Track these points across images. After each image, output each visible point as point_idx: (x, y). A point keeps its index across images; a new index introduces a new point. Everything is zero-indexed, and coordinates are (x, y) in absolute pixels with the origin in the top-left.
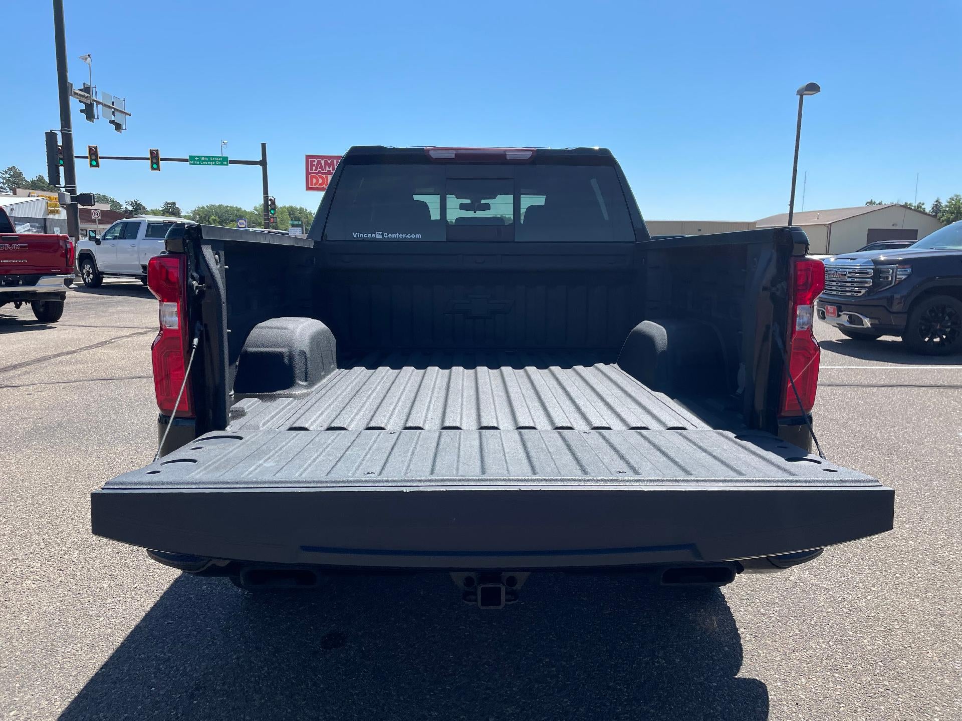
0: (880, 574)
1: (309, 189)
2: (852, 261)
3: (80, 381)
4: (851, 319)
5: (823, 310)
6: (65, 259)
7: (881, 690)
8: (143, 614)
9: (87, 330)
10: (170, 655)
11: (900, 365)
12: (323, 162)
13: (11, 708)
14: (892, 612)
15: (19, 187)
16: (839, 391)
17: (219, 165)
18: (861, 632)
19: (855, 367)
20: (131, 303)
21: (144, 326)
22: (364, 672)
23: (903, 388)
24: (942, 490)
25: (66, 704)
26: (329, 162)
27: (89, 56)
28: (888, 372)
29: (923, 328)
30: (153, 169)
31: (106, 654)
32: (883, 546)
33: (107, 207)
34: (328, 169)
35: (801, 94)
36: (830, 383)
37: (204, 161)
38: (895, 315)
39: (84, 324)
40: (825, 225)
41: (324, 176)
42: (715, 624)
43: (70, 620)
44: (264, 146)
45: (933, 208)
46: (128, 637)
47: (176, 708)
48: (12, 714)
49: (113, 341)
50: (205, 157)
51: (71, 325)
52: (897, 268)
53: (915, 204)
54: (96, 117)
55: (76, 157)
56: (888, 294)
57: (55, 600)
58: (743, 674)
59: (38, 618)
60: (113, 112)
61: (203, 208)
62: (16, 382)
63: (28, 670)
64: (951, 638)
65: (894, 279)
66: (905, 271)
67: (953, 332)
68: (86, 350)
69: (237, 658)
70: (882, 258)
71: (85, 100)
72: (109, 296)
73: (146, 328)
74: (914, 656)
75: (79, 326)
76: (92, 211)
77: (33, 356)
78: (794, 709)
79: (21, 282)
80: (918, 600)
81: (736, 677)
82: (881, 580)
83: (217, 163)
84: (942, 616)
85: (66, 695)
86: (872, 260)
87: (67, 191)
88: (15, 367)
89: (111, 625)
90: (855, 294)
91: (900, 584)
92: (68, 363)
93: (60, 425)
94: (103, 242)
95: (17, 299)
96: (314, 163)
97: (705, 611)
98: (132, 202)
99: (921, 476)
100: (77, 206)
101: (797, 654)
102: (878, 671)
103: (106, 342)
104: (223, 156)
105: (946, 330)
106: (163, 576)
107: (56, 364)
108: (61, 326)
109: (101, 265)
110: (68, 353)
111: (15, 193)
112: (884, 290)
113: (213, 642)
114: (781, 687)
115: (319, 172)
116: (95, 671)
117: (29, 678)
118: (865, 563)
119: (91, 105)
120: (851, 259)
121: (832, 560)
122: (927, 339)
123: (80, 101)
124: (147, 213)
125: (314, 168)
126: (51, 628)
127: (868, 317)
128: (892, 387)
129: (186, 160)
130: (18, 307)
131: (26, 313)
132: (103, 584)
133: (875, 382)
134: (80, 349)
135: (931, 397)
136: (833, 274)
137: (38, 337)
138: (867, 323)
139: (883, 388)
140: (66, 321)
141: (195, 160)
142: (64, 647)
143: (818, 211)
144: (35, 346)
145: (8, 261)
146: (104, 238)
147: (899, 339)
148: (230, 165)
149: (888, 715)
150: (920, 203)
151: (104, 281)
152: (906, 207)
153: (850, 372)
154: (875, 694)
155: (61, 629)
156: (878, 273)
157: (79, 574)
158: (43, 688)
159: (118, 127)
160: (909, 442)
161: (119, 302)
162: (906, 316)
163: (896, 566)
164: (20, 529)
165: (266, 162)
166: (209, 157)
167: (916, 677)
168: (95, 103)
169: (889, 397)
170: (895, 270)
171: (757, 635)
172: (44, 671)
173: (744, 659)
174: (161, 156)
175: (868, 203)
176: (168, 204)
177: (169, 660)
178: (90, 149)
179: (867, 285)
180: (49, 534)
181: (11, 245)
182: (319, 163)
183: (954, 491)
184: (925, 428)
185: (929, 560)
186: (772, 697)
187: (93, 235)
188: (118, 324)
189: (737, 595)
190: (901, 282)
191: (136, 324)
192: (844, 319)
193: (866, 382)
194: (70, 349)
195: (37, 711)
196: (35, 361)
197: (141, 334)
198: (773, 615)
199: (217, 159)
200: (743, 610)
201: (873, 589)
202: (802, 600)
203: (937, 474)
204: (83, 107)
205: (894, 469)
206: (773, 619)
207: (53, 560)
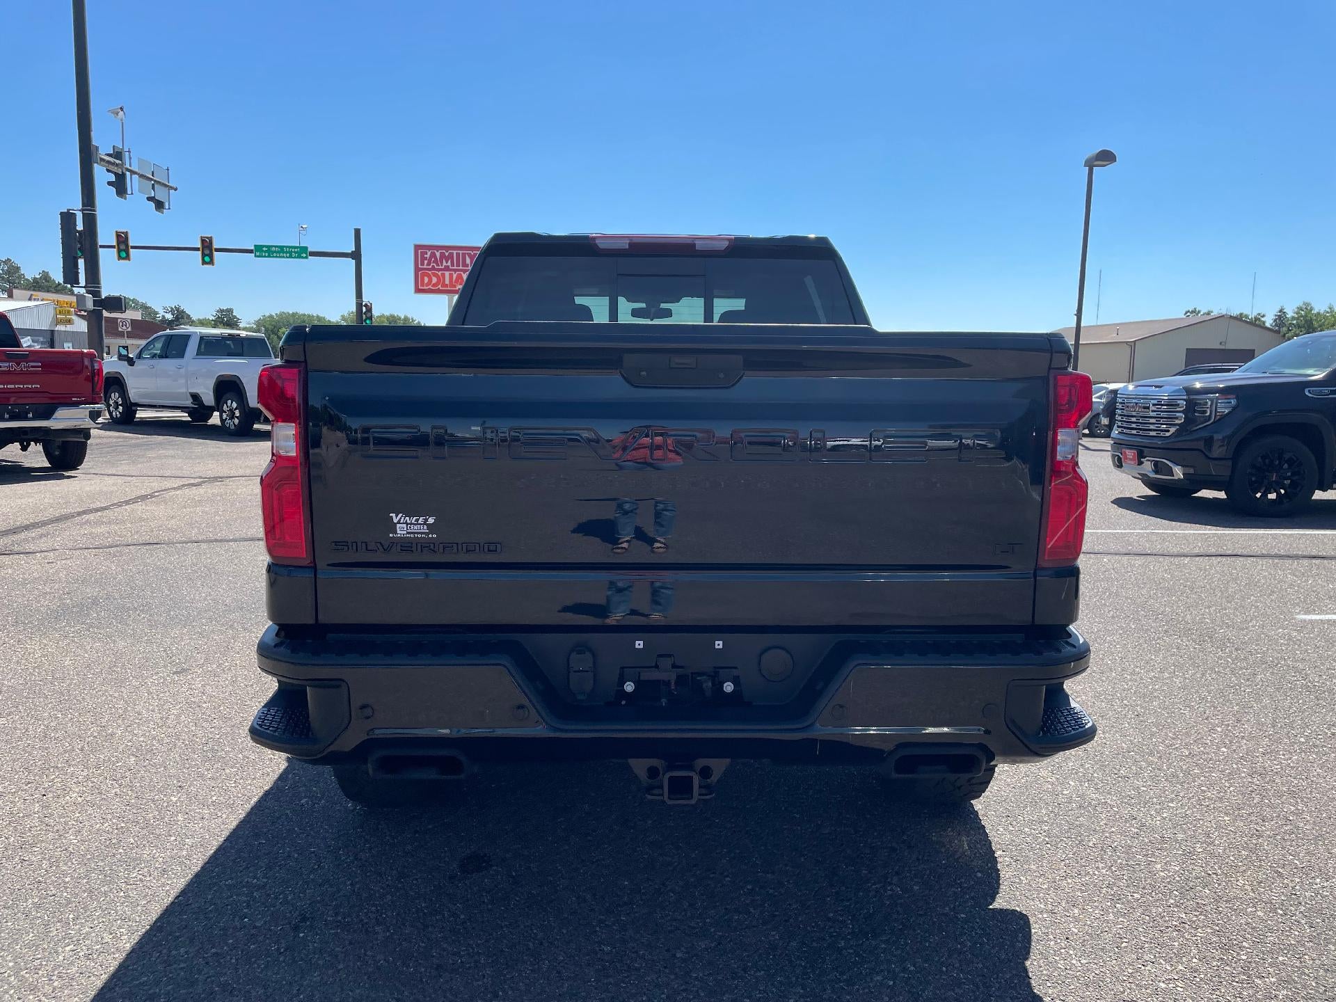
0: (1180, 787)
1: (418, 290)
2: (1157, 389)
3: (117, 546)
4: (1158, 468)
5: (1120, 454)
6: (90, 384)
7: (1175, 923)
8: (226, 834)
9: (120, 480)
10: (265, 880)
11: (1222, 528)
12: (438, 254)
13: (66, 942)
14: (1194, 832)
15: (15, 288)
16: (1139, 561)
17: (295, 257)
18: (1153, 855)
19: (1161, 531)
20: (175, 445)
21: (198, 474)
22: (516, 900)
23: (1224, 559)
24: (1268, 686)
25: (136, 938)
26: (447, 254)
27: (122, 109)
28: (1206, 538)
29: (1253, 479)
30: (204, 263)
31: (182, 880)
32: (1187, 754)
33: (137, 315)
34: (444, 264)
35: (1090, 164)
36: (1127, 552)
37: (275, 252)
38: (1216, 462)
39: (114, 472)
40: (1127, 342)
41: (440, 273)
42: (966, 845)
43: (131, 840)
44: (357, 232)
45: (1275, 320)
46: (209, 859)
47: (277, 942)
48: (68, 948)
49: (156, 494)
50: (276, 247)
51: (97, 474)
52: (1217, 398)
53: (1252, 315)
54: (129, 192)
55: (101, 247)
56: (1205, 434)
57: (110, 817)
58: (999, 903)
59: (90, 837)
60: (153, 185)
61: (271, 316)
62: (32, 547)
63: (83, 899)
64: (1269, 864)
65: (1214, 413)
66: (1228, 403)
67: (1294, 484)
68: (120, 506)
69: (351, 884)
70: (1198, 385)
71: (115, 169)
72: (146, 436)
73: (200, 477)
74: (1219, 885)
75: (108, 475)
76: (119, 320)
77: (51, 513)
78: (1063, 945)
79: (30, 415)
80: (1229, 819)
81: (991, 907)
82: (1182, 794)
83: (294, 255)
84: (1259, 837)
85: (135, 928)
86: (1183, 388)
87: (88, 292)
88: (27, 528)
89: (186, 846)
90: (1162, 434)
91: (1207, 800)
92: (99, 523)
93: (95, 602)
94: (138, 362)
95: (24, 438)
96: (425, 256)
97: (952, 831)
98: (171, 308)
99: (1241, 668)
100: (102, 312)
101: (1069, 881)
102: (1172, 901)
103: (147, 496)
104: (301, 245)
105: (1285, 482)
106: (249, 787)
107: (82, 524)
108: (84, 475)
109: (134, 394)
110: (97, 510)
111: (11, 296)
112: (1200, 428)
113: (319, 866)
114: (1047, 919)
115: (433, 268)
116: (170, 899)
117: (85, 909)
118: (1162, 775)
119: (123, 175)
120: (1156, 387)
121: (1119, 771)
122: (1258, 495)
123: (108, 171)
124: (192, 323)
125: (426, 262)
126: (107, 849)
127: (1178, 465)
128: (1210, 558)
129: (250, 251)
130: (24, 448)
131: (35, 457)
132: (171, 798)
133: (1186, 550)
134: (112, 505)
135: (1262, 570)
136: (1133, 407)
137: (54, 489)
138: (1178, 472)
139: (1197, 559)
140: (90, 468)
141: (261, 251)
142: (126, 872)
143: (1118, 324)
144: (51, 501)
145: (12, 386)
146: (139, 356)
147: (1222, 495)
148: (310, 257)
149: (1182, 952)
150: (1259, 314)
151: (137, 416)
152: (1240, 318)
153: (1154, 538)
154: (1167, 927)
155: (121, 851)
156: (1192, 406)
157: (138, 785)
158: (104, 920)
159: (159, 205)
160: (1228, 627)
161: (160, 444)
162: (1230, 463)
163: (1202, 778)
164: (55, 730)
165: (361, 255)
166: (282, 247)
167: (1220, 909)
168: (128, 174)
169: (1205, 570)
170: (1215, 401)
171: (1019, 858)
172: (103, 900)
173: (1001, 887)
174: (215, 246)
175: (1189, 311)
176: (222, 311)
177: (264, 886)
178: (118, 235)
179: (1177, 422)
180: (95, 737)
181: (18, 364)
182: (433, 255)
183: (1285, 687)
184: (1251, 608)
185: (1245, 770)
186: (1036, 931)
187: (124, 352)
188: (161, 473)
189: (995, 811)
190: (1224, 417)
191: (186, 473)
192: (1148, 466)
193: (1175, 551)
194: (98, 505)
195: (99, 946)
196: (53, 521)
197: (193, 485)
198: (1040, 835)
199: (293, 250)
200: (1002, 829)
201: (1170, 804)
202: (1078, 817)
203: (1264, 666)
204: (112, 178)
205: (1206, 659)
206: (1040, 840)
207: (102, 768)
